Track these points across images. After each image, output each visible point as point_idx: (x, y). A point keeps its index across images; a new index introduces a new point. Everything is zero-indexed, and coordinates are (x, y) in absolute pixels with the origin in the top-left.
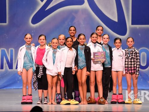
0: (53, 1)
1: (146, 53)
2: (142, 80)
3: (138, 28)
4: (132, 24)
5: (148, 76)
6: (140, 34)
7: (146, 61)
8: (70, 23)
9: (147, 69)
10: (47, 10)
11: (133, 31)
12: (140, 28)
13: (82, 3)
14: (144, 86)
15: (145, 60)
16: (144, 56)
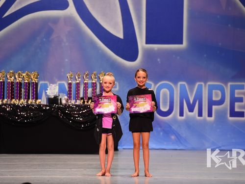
0: (16, 3)
1: (169, 91)
2: (161, 133)
3: (156, 49)
4: (147, 43)
5: (171, 127)
6: (159, 60)
7: (168, 104)
8: (44, 40)
9: (171, 116)
10: (6, 17)
11: (149, 54)
12: (159, 50)
13: (65, 6)
14: (165, 143)
15: (167, 102)
16: (165, 95)
